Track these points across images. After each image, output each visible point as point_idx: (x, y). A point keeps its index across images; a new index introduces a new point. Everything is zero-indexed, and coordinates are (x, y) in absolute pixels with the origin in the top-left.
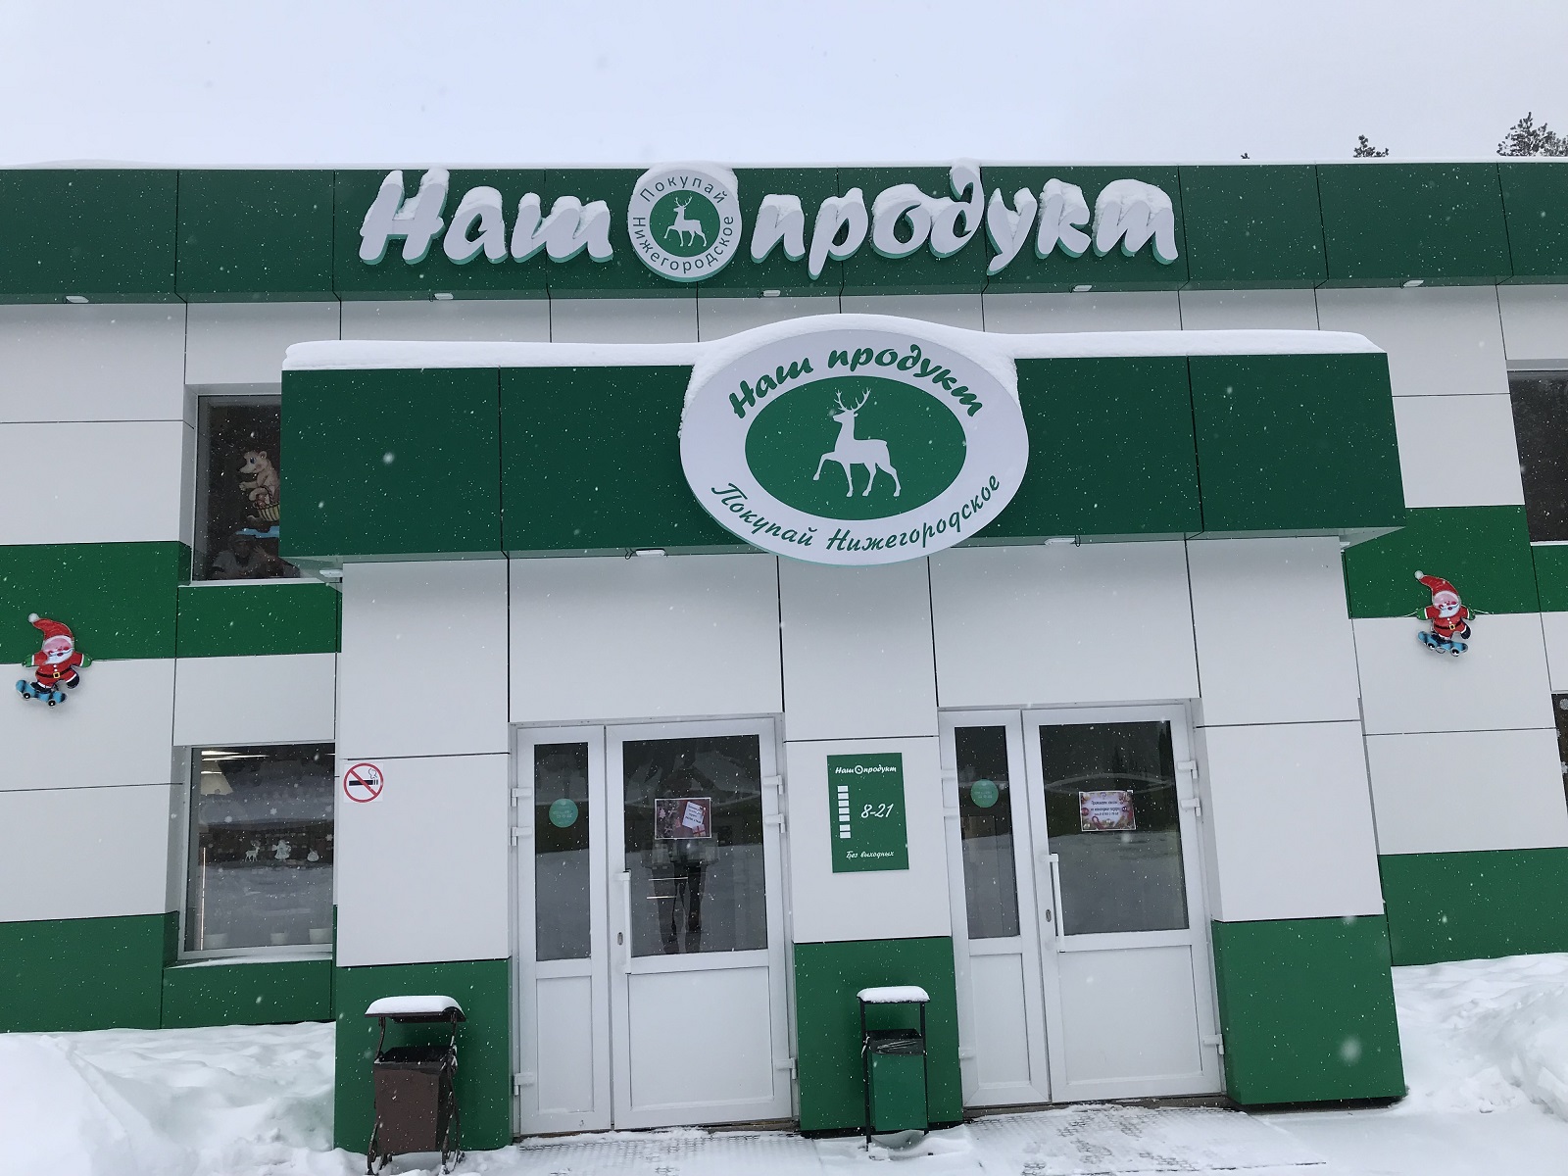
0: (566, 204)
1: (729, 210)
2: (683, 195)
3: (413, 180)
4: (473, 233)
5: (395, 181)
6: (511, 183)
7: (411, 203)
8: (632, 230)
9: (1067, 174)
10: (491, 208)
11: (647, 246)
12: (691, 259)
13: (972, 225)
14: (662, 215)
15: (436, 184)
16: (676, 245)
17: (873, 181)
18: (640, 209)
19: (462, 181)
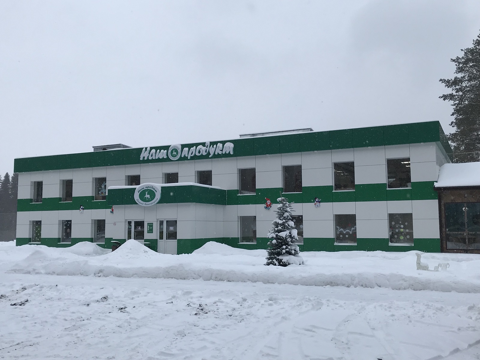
0: (162, 151)
1: (179, 151)
2: (174, 149)
3: (146, 148)
4: (152, 156)
5: (144, 149)
6: (156, 148)
7: (146, 152)
8: (168, 154)
9: (221, 142)
10: (154, 152)
11: (170, 156)
12: (175, 158)
13: (207, 151)
14: (172, 152)
15: (149, 149)
16: (173, 156)
17: (197, 145)
18: (170, 151)
19: (151, 148)
